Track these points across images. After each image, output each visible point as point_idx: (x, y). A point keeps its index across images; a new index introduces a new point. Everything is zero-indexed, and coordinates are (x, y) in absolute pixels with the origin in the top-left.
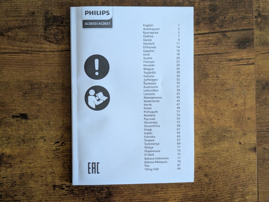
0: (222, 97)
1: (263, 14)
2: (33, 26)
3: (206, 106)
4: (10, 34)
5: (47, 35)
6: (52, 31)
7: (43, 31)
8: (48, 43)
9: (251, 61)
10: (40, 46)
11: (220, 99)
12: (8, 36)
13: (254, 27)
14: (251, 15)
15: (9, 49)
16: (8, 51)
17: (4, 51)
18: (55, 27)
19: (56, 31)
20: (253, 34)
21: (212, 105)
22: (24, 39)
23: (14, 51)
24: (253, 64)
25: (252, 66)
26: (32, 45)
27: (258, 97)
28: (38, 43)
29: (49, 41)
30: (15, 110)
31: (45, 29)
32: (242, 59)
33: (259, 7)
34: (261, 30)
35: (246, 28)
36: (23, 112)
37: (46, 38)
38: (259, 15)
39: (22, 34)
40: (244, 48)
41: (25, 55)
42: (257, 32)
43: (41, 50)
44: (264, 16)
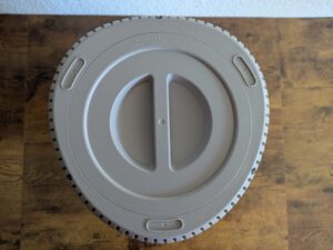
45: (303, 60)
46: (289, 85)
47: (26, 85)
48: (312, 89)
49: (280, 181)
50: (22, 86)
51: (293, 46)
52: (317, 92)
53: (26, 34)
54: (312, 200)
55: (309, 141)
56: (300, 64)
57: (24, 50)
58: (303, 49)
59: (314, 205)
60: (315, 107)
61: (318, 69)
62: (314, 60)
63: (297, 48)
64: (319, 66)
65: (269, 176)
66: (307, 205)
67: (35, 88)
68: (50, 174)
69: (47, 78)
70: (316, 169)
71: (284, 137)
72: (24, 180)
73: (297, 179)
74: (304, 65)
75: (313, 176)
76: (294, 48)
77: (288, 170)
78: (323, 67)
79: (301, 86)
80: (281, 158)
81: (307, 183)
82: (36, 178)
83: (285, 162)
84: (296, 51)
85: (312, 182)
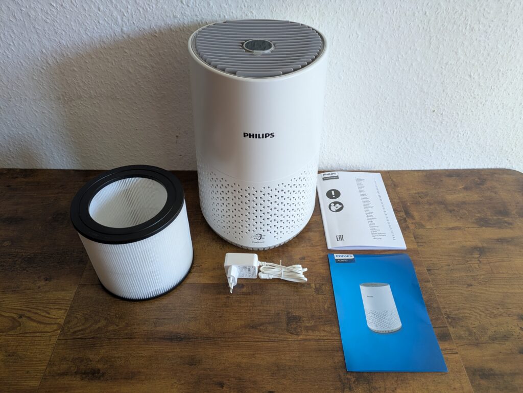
0: (440, 381)
1: (451, 316)
2: (279, 322)
3: (428, 388)
4: (262, 327)
5: (289, 328)
6: (293, 326)
7: (286, 325)
8: (290, 334)
9: (455, 351)
10: (284, 336)
11: (439, 383)
12: (261, 329)
13: (448, 325)
14: (442, 317)
15: (261, 338)
16: (260, 340)
17: (257, 340)
18: (294, 323)
19: (296, 326)
20: (449, 331)
21: (433, 388)
22: (272, 331)
23: (265, 340)
24: (457, 353)
25: (457, 355)
26: (278, 336)
27: (472, 383)
28: (282, 334)
29: (291, 333)
30: (265, 387)
31: (287, 325)
32: (446, 349)
33: (446, 311)
34: (453, 328)
35: (442, 326)
36: (271, 390)
37: (288, 331)
38: (448, 317)
39: (270, 328)
40: (445, 341)
41: (273, 343)
42: (451, 330)
43: (285, 339)
44: (452, 318)
45: (430, 204)
46: (421, 226)
48: (451, 229)
49: (444, 337)
51: (414, 191)
52: (458, 232)
54: (507, 368)
55: (470, 285)
56: (426, 206)
58: (426, 194)
59: (514, 374)
60: (463, 247)
61: (451, 211)
62: (442, 203)
63: (419, 193)
64: (450, 208)
66: (502, 375)
68: (102, 323)
70: (493, 321)
71: (430, 280)
72: (64, 330)
73: (470, 334)
74: (432, 207)
75: (493, 331)
76: (415, 193)
77: (452, 322)
78: (456, 209)
79: (435, 227)
80: (435, 305)
81: (487, 341)
82: (80, 328)
83: (443, 311)
84: (417, 195)
85: (496, 339)
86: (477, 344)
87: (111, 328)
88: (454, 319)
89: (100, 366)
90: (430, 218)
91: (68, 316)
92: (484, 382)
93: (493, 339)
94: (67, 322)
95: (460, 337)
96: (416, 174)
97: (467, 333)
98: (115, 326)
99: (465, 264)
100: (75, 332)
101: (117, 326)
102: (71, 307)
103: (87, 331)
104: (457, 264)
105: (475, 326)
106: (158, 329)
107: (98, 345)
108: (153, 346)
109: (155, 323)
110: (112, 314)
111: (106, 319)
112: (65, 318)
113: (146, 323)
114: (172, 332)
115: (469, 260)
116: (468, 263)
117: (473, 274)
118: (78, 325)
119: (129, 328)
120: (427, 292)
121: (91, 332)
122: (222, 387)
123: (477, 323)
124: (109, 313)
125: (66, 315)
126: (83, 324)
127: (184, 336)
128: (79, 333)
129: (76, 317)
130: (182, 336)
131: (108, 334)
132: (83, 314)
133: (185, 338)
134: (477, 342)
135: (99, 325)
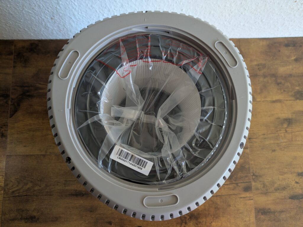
45: (265, 76)
47: (10, 103)
48: (274, 102)
49: (247, 189)
50: (7, 102)
51: (255, 63)
52: (278, 105)
53: (12, 57)
54: (279, 208)
55: (274, 151)
56: (261, 79)
57: (10, 71)
58: (264, 66)
59: (282, 212)
60: (278, 118)
61: (278, 84)
62: (274, 75)
63: (258, 65)
64: (279, 81)
65: (237, 184)
66: (274, 212)
67: (19, 105)
68: (30, 185)
69: (29, 96)
70: (281, 177)
71: (249, 147)
72: (5, 191)
73: (264, 187)
74: (266, 80)
75: (278, 184)
76: (256, 65)
77: (255, 178)
78: (283, 81)
79: (263, 100)
80: (247, 166)
81: (273, 191)
82: (16, 189)
83: (251, 170)
84: (257, 67)
85: (278, 189)
86: (266, 193)
87: (36, 188)
88: (256, 176)
89: (35, 214)
90: (261, 91)
91: (5, 180)
92: (262, 217)
93: (277, 190)
94: (6, 185)
95: (257, 189)
96: (261, 43)
97: (262, 186)
98: (39, 187)
99: (275, 133)
100: (13, 192)
101: (40, 186)
102: (6, 174)
103: (21, 191)
104: (270, 134)
105: (268, 181)
106: (67, 188)
107: (31, 200)
108: (66, 200)
109: (65, 184)
110: (35, 178)
111: (31, 182)
112: (4, 182)
113: (59, 184)
114: (76, 190)
115: (279, 130)
116: (279, 132)
117: (279, 142)
118: (14, 186)
119: (48, 188)
120: (244, 157)
121: (24, 191)
122: (111, 224)
123: (270, 179)
124: (32, 177)
125: (4, 180)
126: (17, 186)
127: (84, 192)
128: (16, 192)
129: (11, 181)
130: (83, 192)
131: (35, 192)
132: (16, 178)
133: (85, 194)
134: (267, 192)
135: (28, 186)
